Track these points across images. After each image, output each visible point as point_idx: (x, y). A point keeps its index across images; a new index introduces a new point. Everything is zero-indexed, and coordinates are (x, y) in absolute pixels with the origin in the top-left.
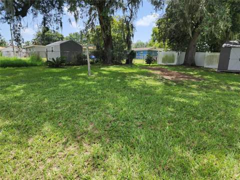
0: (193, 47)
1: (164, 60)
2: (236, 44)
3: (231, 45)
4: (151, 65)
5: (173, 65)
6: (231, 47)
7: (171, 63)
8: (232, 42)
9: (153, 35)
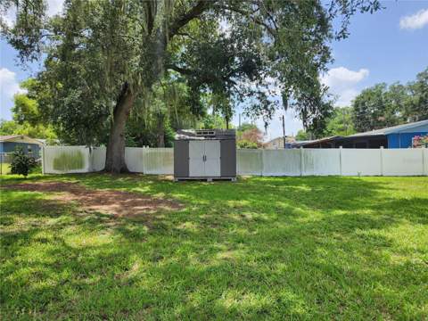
0: (119, 138)
1: (58, 164)
2: (193, 135)
3: (188, 137)
4: (29, 176)
5: (81, 174)
6: (188, 140)
7: (75, 168)
8: (186, 131)
9: (16, 110)
